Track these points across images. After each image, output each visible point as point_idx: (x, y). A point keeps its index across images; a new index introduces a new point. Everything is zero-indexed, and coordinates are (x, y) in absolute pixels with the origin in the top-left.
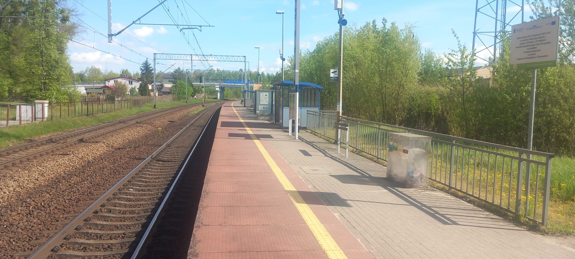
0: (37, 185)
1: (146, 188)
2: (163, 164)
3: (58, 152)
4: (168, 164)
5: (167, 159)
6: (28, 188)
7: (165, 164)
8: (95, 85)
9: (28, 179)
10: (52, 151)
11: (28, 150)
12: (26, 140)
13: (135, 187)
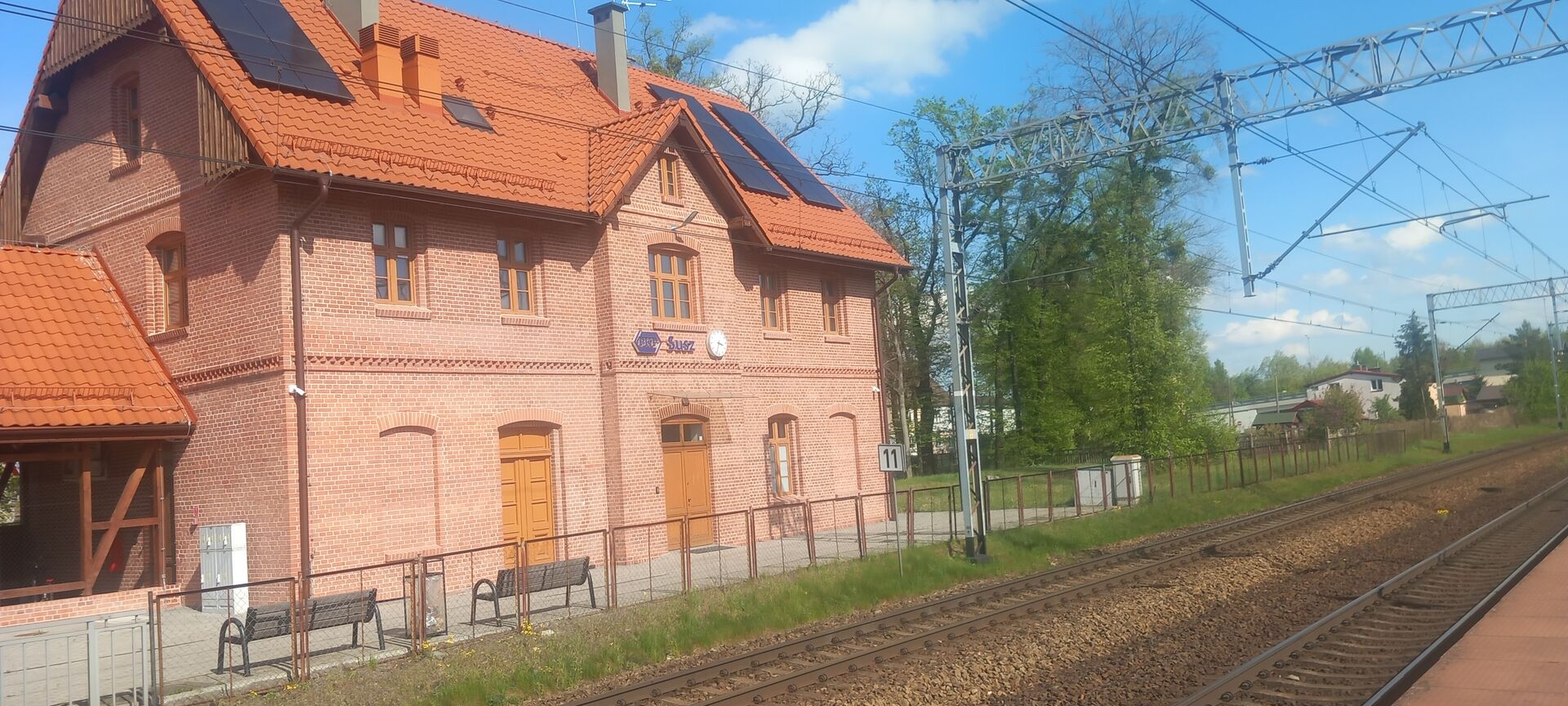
0: (1087, 655)
1: (1337, 676)
2: (1410, 614)
3: (1148, 582)
4: (1426, 614)
5: (1429, 598)
6: (1068, 661)
7: (1416, 614)
8: (1281, 403)
9: (1069, 640)
10: (1136, 578)
11: (1086, 575)
12: (1087, 552)
13: (1305, 672)
